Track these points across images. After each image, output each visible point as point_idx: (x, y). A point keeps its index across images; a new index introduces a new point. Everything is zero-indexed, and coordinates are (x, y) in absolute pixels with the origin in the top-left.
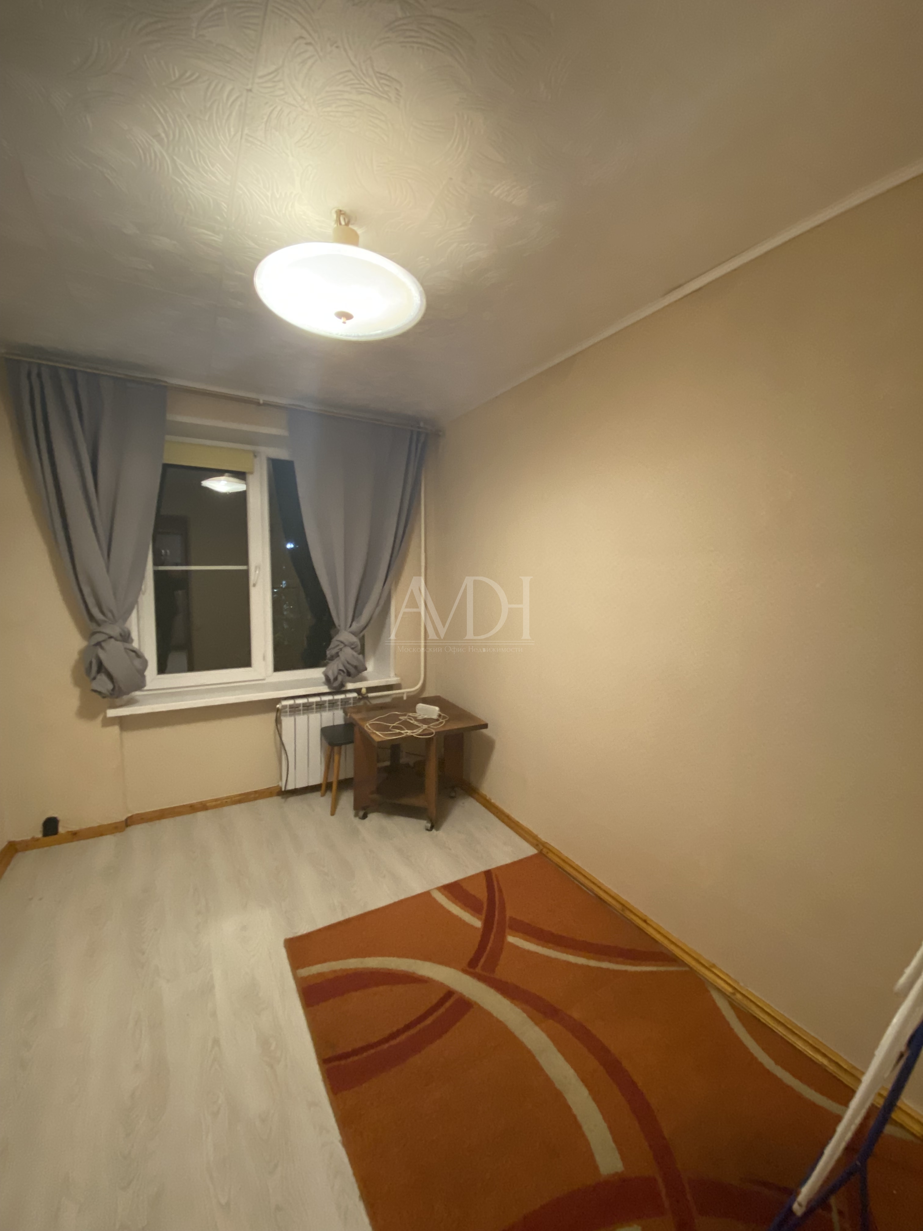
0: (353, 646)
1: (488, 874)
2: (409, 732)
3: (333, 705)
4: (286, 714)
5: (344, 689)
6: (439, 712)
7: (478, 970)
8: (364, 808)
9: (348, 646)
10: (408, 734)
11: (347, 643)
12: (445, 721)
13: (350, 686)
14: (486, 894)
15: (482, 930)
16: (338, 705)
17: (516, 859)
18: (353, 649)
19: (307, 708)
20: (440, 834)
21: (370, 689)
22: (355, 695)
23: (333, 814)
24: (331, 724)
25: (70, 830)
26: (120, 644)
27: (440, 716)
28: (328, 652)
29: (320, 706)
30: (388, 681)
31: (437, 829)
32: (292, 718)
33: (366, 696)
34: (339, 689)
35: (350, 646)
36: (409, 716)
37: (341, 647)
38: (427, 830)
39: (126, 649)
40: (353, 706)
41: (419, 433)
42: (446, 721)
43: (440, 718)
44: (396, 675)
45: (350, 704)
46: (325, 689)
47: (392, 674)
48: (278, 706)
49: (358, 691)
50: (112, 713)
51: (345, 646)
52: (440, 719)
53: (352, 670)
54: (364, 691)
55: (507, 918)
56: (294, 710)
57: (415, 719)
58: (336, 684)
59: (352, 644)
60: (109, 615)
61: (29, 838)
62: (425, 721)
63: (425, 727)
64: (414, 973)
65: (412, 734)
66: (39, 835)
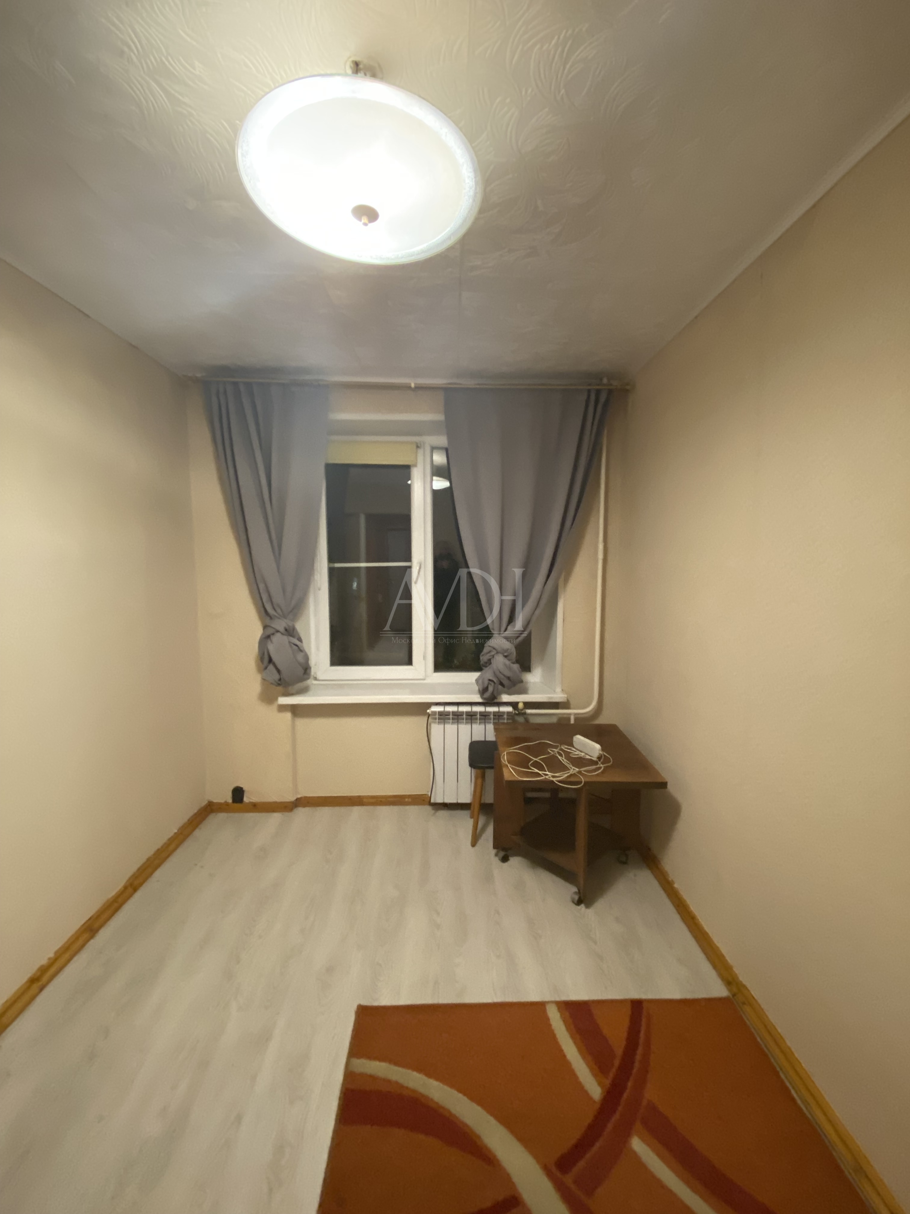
0: (505, 654)
1: (637, 1005)
2: (549, 775)
3: (484, 717)
4: (435, 721)
5: (495, 701)
6: (601, 752)
7: (568, 1179)
8: (504, 849)
9: (501, 653)
10: (547, 777)
11: (499, 650)
12: (604, 767)
13: (505, 698)
14: (624, 1043)
15: (597, 1106)
16: (490, 719)
17: (689, 996)
18: (506, 657)
19: (457, 717)
20: (588, 914)
21: (529, 705)
22: (510, 709)
23: (474, 844)
24: (483, 739)
25: (251, 801)
26: (285, 639)
27: (599, 758)
28: (481, 658)
29: (471, 717)
30: (552, 698)
31: (588, 906)
32: (442, 726)
33: (522, 712)
34: (491, 701)
35: (503, 654)
36: (561, 750)
37: (493, 653)
38: (573, 902)
39: (290, 642)
40: (507, 723)
41: (598, 392)
42: (606, 768)
43: (600, 761)
44: (562, 690)
45: (504, 719)
46: (477, 698)
47: (559, 690)
48: (428, 711)
49: (514, 705)
50: (284, 700)
51: (497, 653)
52: (599, 763)
53: (506, 682)
54: (521, 706)
55: (644, 1103)
56: (443, 717)
57: (568, 755)
58: (487, 695)
59: (507, 650)
60: (279, 611)
61: (223, 801)
62: (579, 762)
63: (574, 770)
64: (479, 1137)
65: (552, 779)
66: (230, 800)
